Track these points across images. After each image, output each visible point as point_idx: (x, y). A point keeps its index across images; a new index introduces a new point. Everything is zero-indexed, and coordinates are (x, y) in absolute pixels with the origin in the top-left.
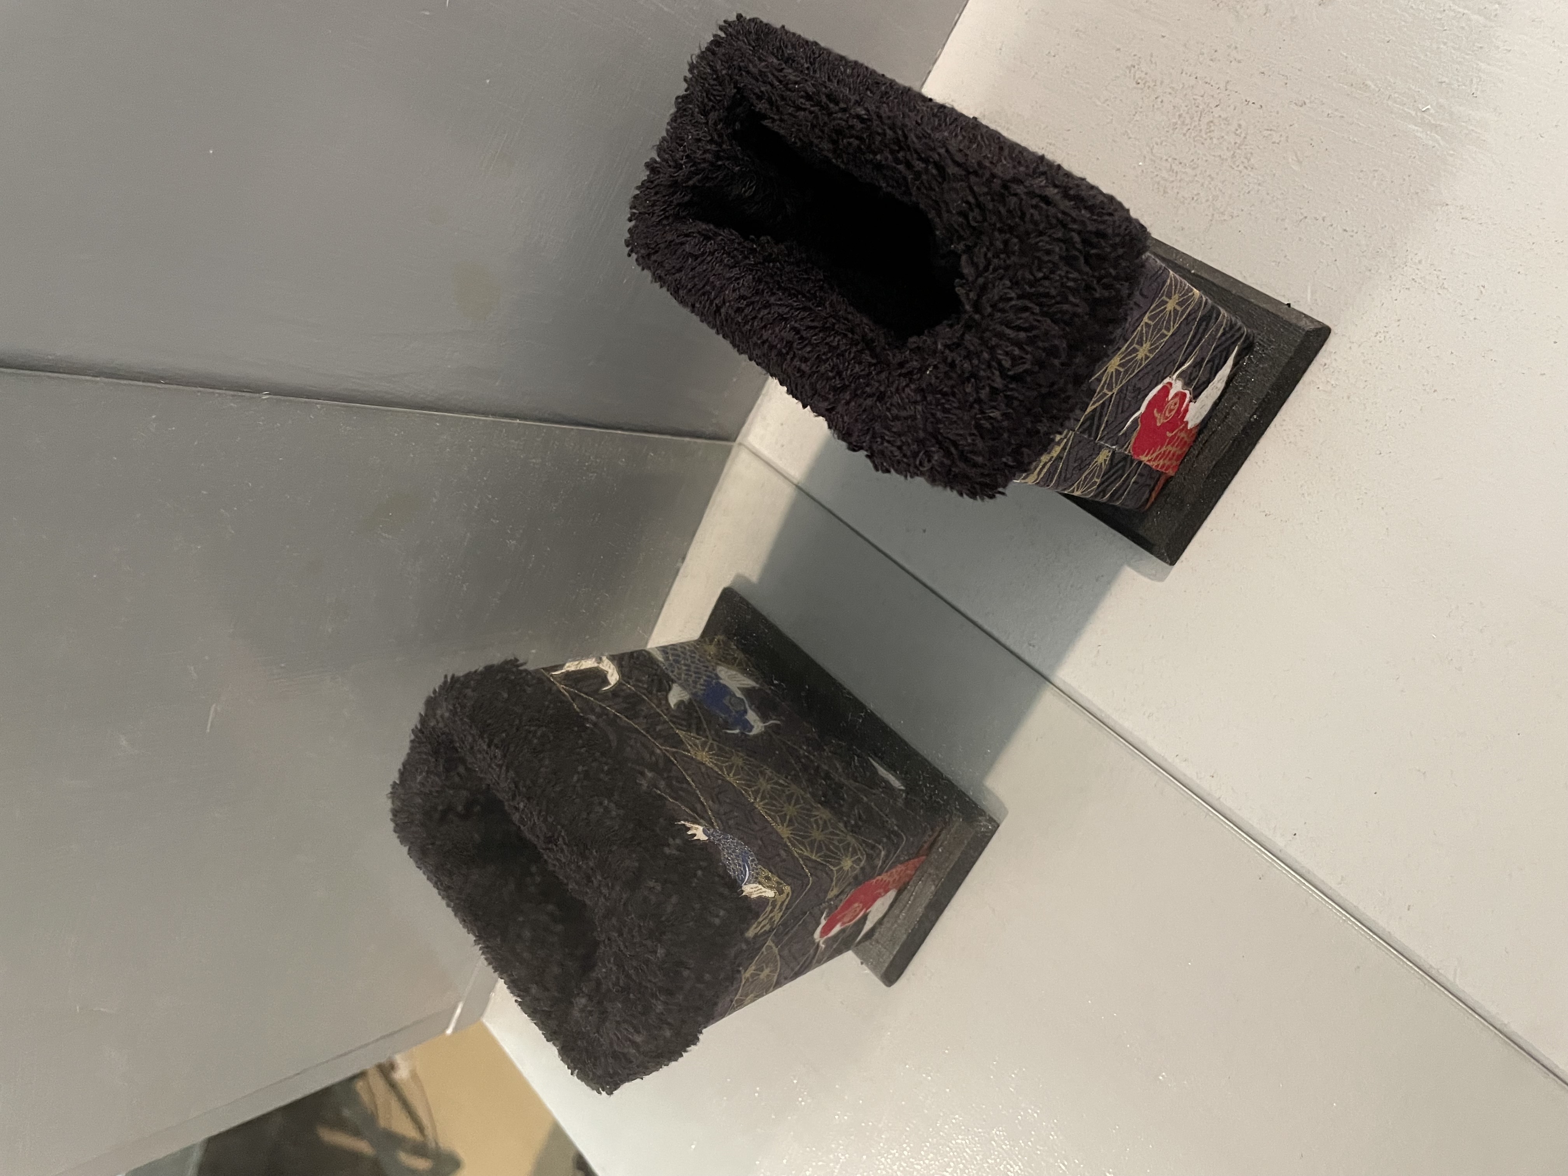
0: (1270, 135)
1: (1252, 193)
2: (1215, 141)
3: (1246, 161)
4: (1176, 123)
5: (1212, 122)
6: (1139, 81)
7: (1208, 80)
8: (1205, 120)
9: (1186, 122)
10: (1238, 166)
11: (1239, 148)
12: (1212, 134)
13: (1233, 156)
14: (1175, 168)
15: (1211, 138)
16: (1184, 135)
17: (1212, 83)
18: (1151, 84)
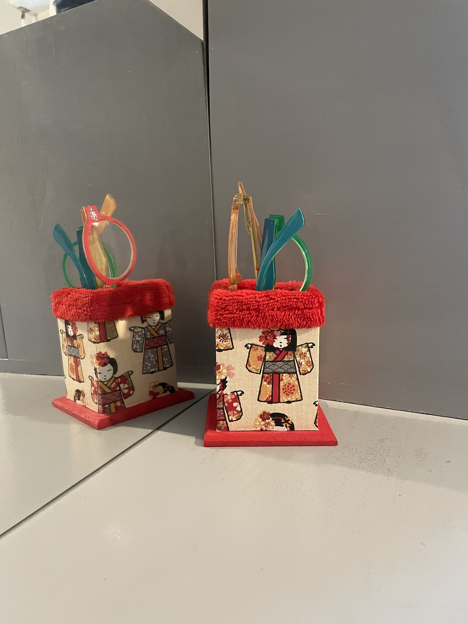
0: (374, 466)
1: (351, 464)
2: (367, 455)
3: (362, 462)
4: (370, 448)
5: (374, 454)
6: (382, 440)
7: (389, 452)
8: (374, 453)
9: (372, 450)
10: (359, 460)
11: (366, 460)
12: (369, 455)
13: (363, 459)
14: (354, 449)
15: (368, 455)
16: (367, 450)
17: (388, 453)
18: (382, 442)
